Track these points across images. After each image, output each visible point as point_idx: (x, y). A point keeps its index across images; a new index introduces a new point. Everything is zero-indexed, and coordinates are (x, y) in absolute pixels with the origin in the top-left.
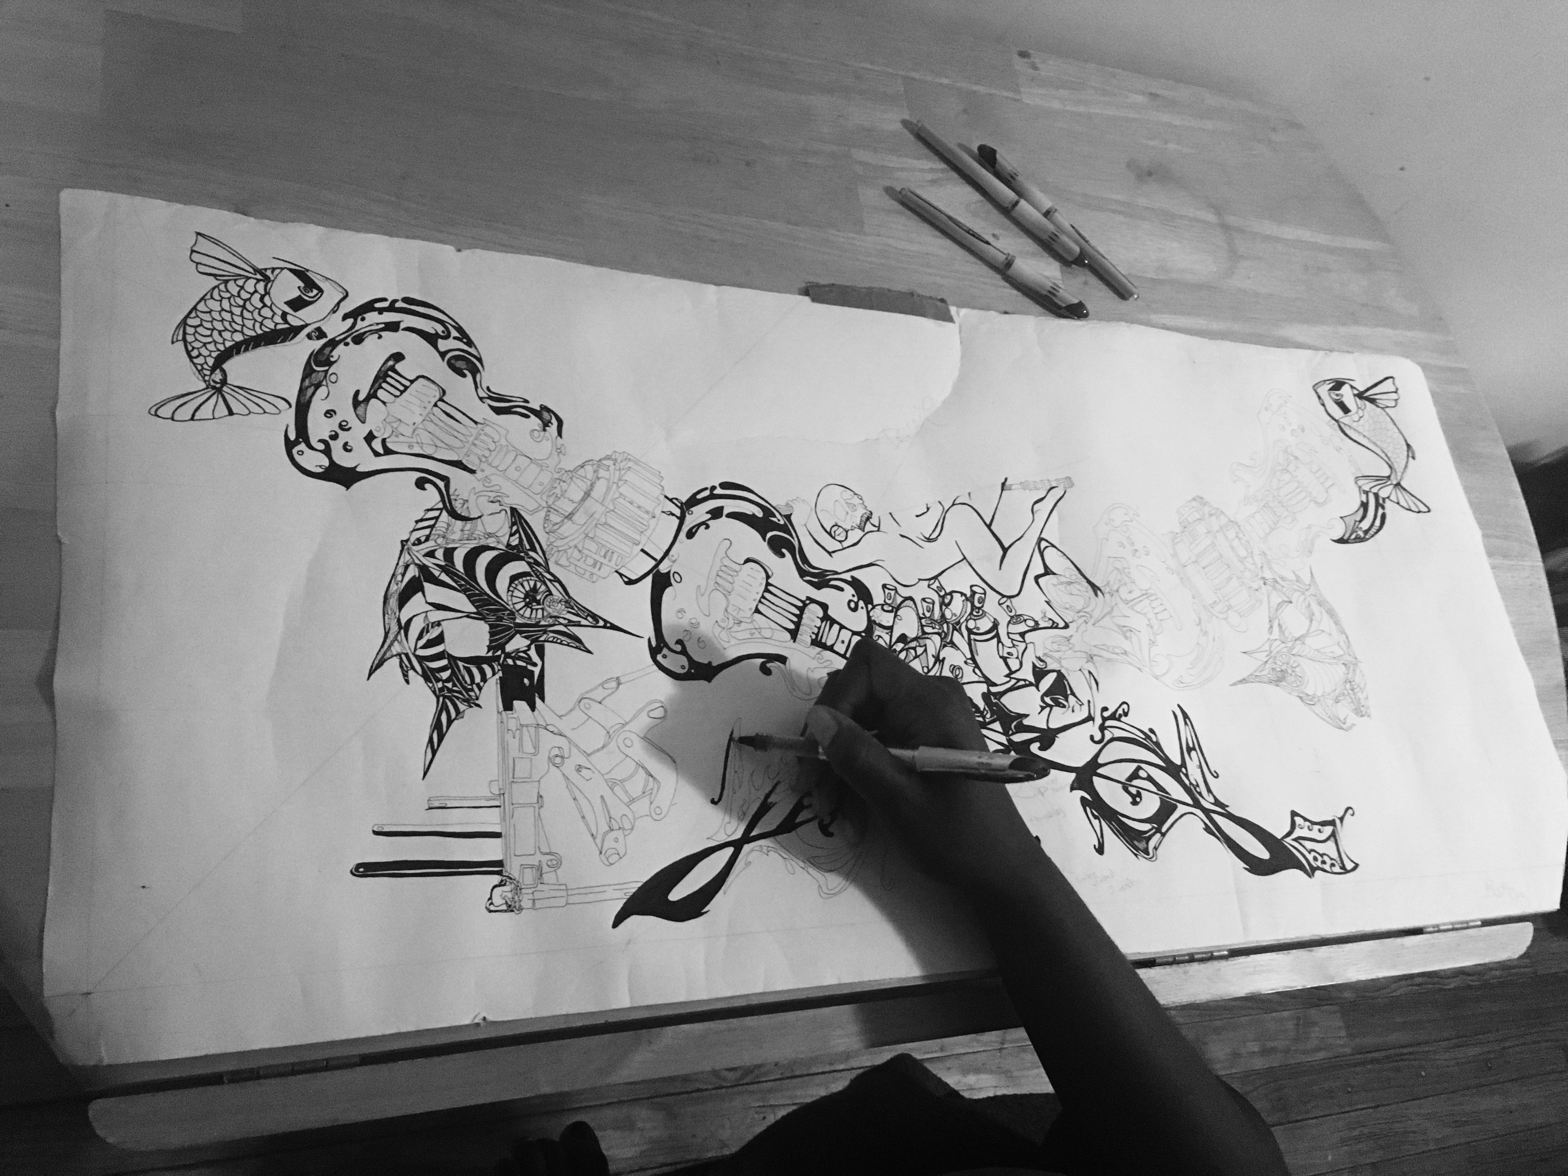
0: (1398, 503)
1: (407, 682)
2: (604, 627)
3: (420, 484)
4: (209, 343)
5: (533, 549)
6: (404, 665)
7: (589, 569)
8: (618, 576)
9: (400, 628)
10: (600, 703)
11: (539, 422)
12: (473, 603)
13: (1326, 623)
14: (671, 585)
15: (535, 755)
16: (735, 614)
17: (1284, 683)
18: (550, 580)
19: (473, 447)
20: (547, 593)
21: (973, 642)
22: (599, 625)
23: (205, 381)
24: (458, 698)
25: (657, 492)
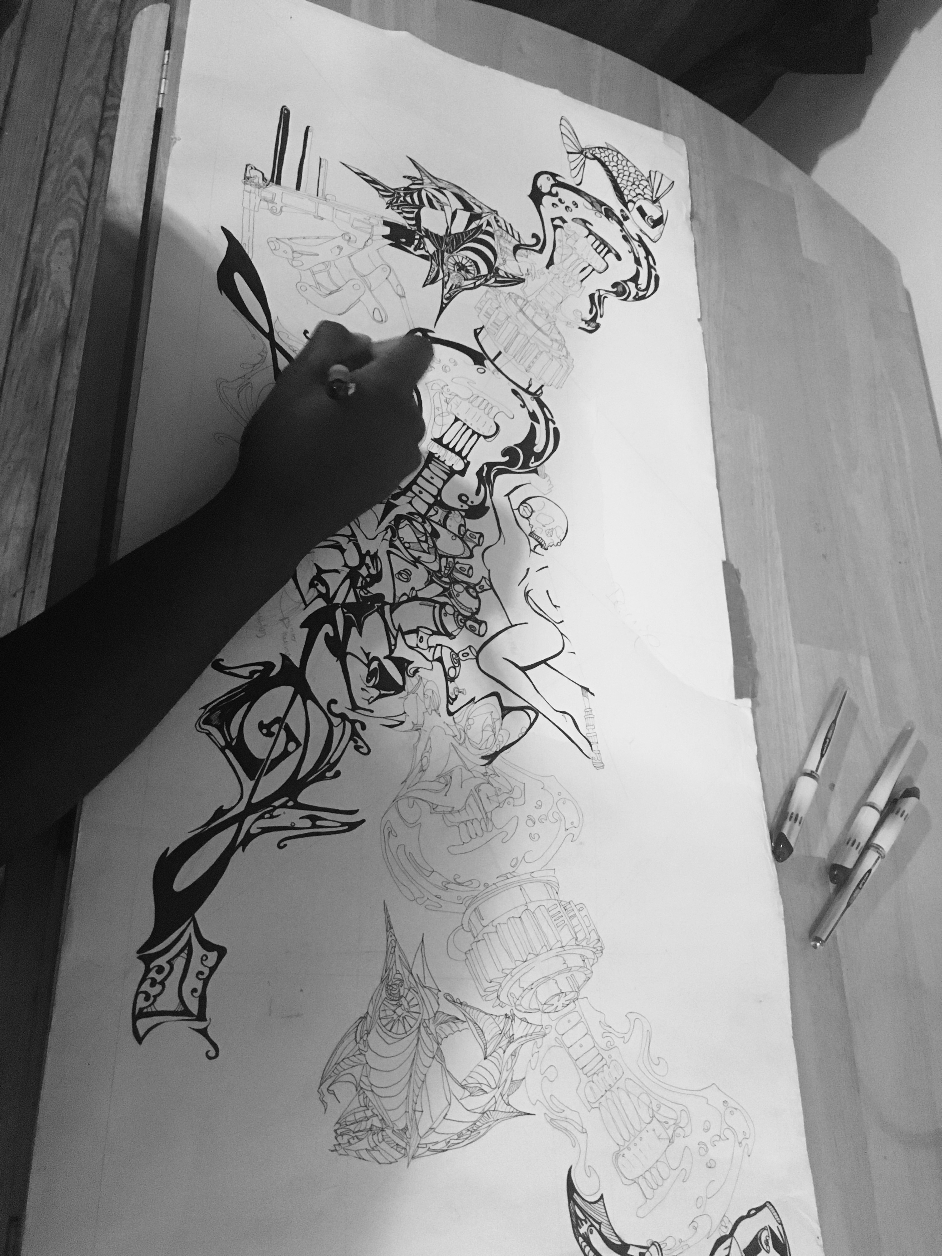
2: (442, 302)
3: (534, 236)
5: (496, 282)
6: (416, 180)
8: (481, 326)
9: (440, 188)
10: (387, 278)
11: (587, 319)
12: (457, 234)
13: (460, 1116)
14: (475, 364)
15: (352, 226)
16: (454, 401)
18: (475, 283)
19: (565, 273)
20: (466, 278)
21: (433, 604)
22: (444, 299)
23: (586, 148)
24: (393, 199)
25: (546, 380)
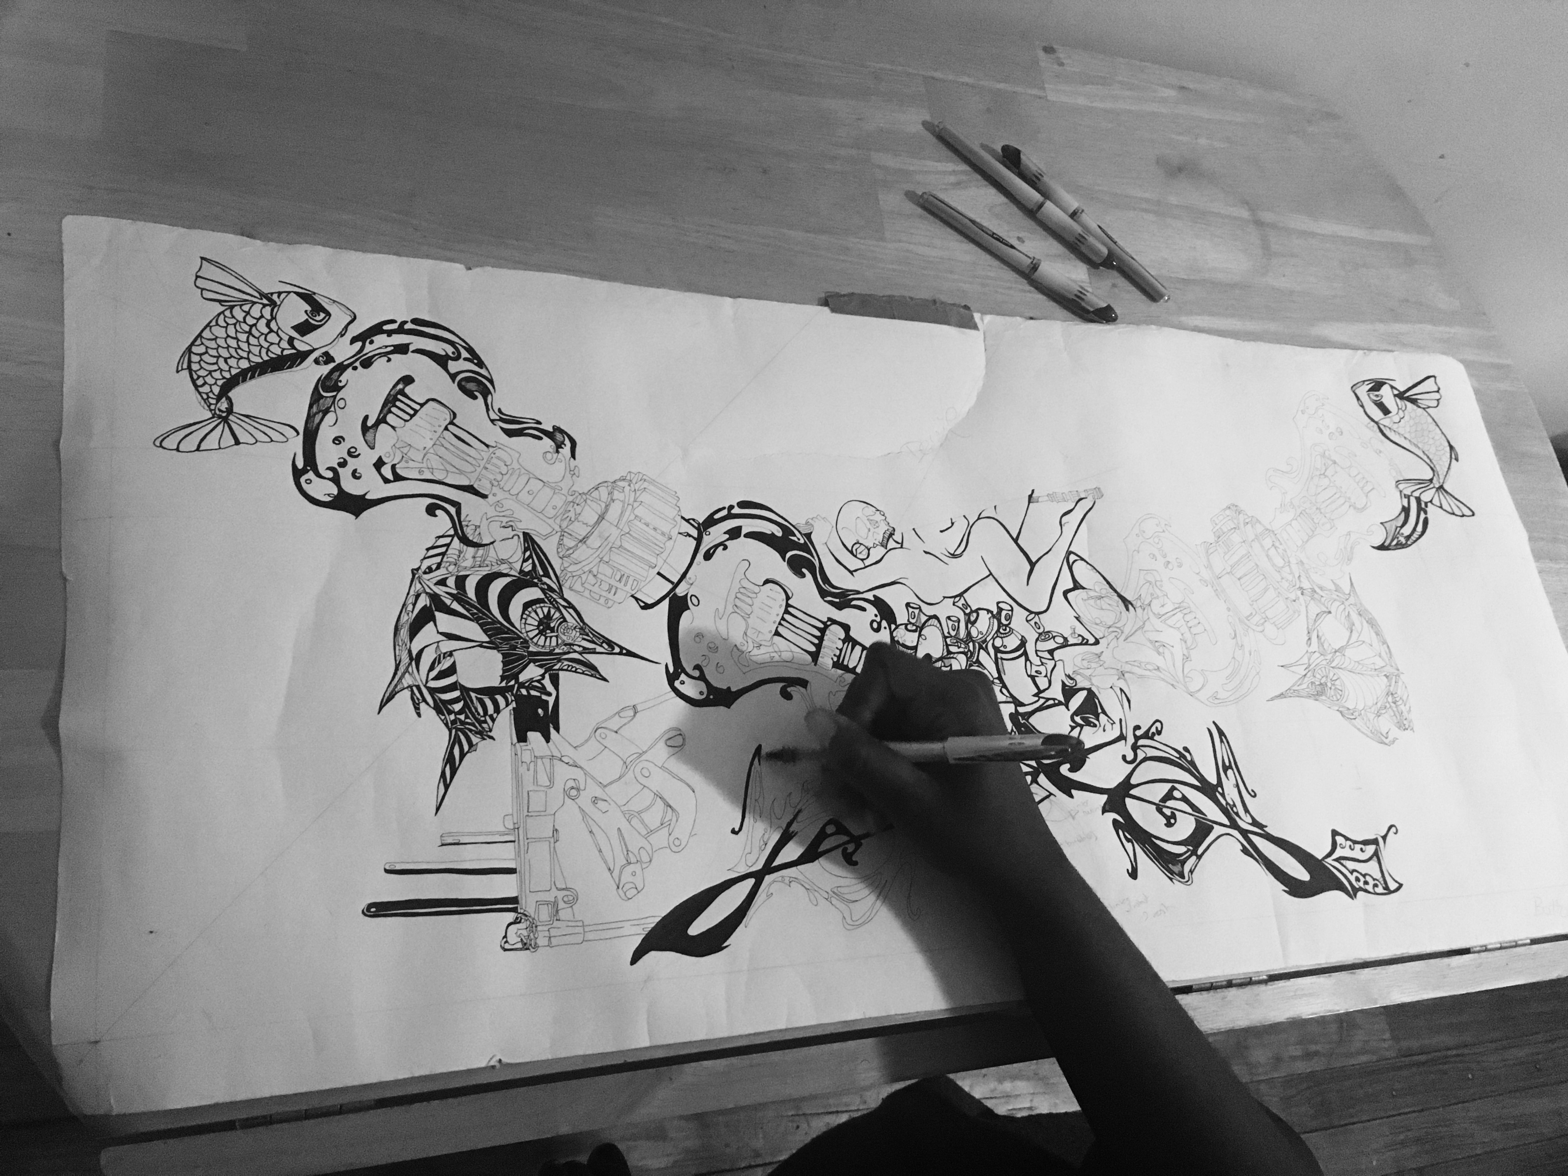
0: (1441, 507)
1: (419, 715)
2: (620, 654)
3: (431, 510)
4: (215, 371)
5: (547, 575)
6: (415, 698)
7: (604, 594)
8: (633, 600)
9: (411, 659)
10: (616, 732)
11: (553, 444)
12: (485, 631)
13: (1368, 634)
14: (688, 608)
15: (550, 787)
16: (754, 637)
17: (1324, 698)
18: (563, 606)
19: (484, 471)
20: (562, 620)
21: (999, 660)
22: (614, 651)
23: (211, 410)
24: (471, 731)
25: (672, 513)
